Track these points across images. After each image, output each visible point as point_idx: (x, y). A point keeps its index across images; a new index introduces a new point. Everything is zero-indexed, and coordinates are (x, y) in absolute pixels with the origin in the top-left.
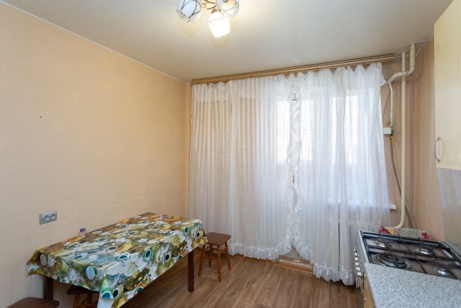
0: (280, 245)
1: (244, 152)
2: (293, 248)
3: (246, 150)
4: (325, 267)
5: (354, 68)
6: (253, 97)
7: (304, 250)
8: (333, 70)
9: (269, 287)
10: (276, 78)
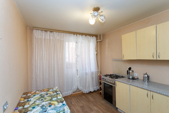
0: (73, 88)
1: (60, 59)
2: (78, 88)
3: (61, 58)
4: (87, 90)
5: (90, 36)
6: (63, 40)
7: (80, 88)
8: (86, 36)
9: (76, 101)
10: (71, 34)
